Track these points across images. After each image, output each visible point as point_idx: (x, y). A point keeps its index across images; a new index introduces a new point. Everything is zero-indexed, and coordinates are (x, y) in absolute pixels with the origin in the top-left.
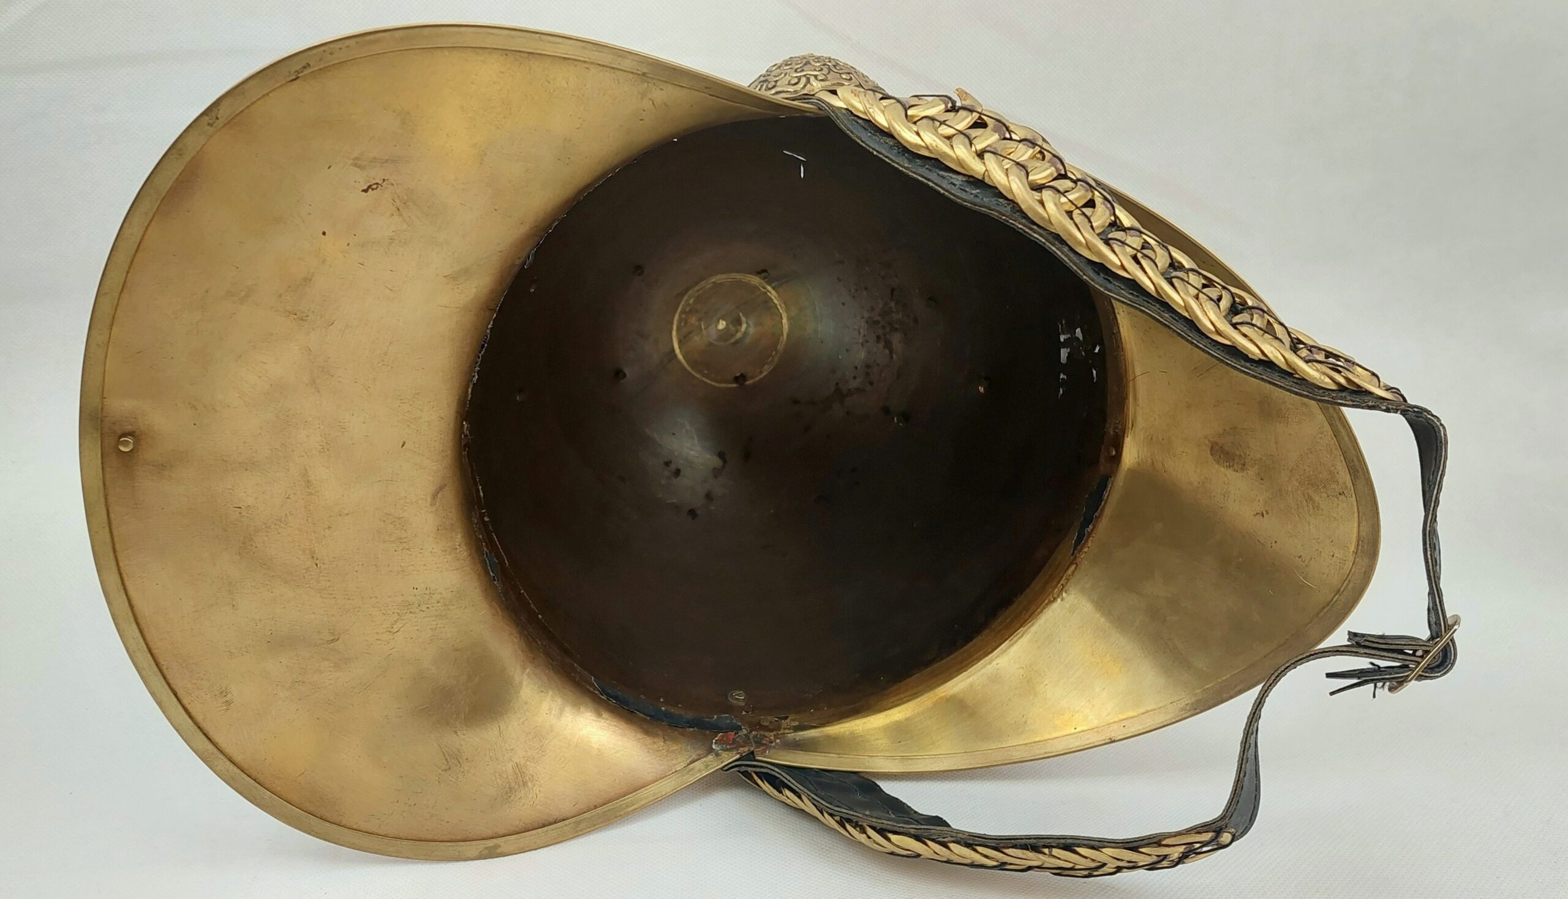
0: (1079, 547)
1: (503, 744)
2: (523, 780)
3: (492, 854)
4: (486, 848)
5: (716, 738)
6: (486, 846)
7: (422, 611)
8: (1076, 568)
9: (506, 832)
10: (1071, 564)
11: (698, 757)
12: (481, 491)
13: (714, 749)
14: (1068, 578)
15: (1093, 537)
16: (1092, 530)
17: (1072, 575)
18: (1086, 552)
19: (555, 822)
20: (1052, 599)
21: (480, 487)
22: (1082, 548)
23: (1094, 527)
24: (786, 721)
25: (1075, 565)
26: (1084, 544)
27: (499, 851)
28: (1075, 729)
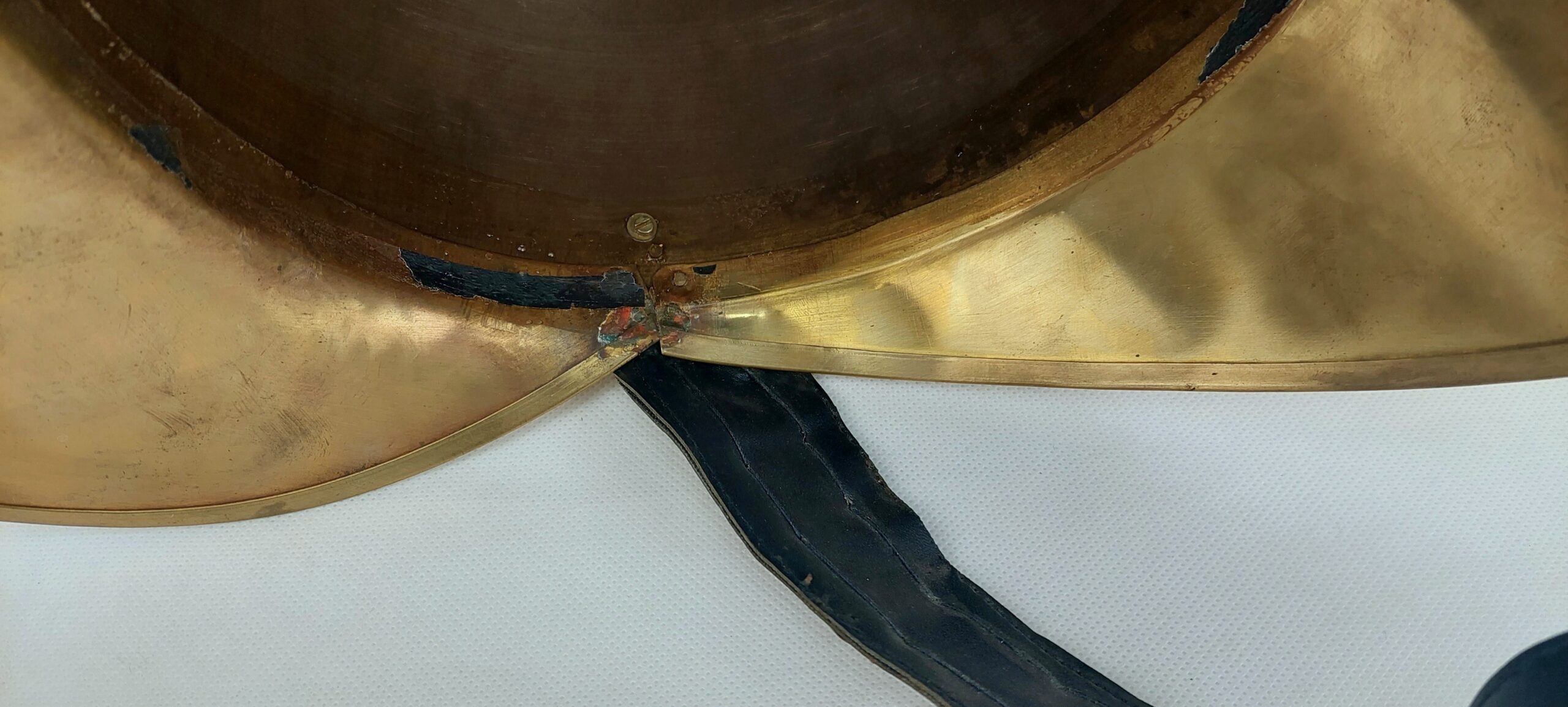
0: (1216, 72)
1: (256, 393)
2: (300, 429)
3: (276, 510)
4: (266, 507)
5: (604, 323)
6: (263, 505)
7: (29, 260)
8: (1201, 105)
9: (292, 486)
10: (1194, 94)
11: (575, 359)
12: (92, 11)
13: (600, 343)
14: (1182, 117)
15: (1245, 62)
16: (1249, 49)
17: (1191, 114)
18: (1226, 84)
19: (364, 468)
20: (1147, 145)
21: (88, 5)
22: (1221, 75)
23: (1254, 44)
24: (712, 275)
25: (1201, 100)
26: (1228, 68)
27: (285, 508)
28: (1138, 356)
